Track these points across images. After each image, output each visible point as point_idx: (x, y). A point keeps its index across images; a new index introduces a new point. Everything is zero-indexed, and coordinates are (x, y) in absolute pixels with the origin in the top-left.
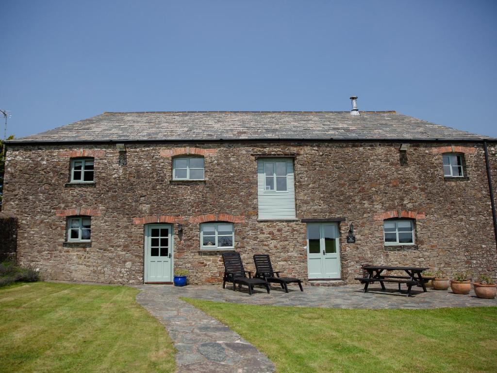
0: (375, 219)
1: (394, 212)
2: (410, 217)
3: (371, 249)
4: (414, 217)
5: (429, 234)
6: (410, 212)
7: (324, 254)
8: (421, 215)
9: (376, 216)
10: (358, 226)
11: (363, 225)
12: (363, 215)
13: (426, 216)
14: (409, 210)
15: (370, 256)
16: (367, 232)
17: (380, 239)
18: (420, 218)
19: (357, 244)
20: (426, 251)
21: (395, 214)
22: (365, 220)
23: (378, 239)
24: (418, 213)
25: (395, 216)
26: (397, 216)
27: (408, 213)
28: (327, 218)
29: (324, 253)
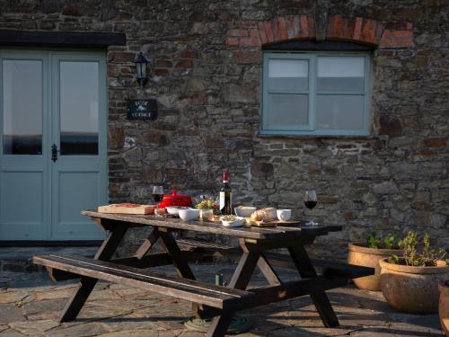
0: (231, 41)
1: (304, 18)
2: (357, 37)
3: (213, 145)
4: (372, 39)
5: (421, 101)
6: (359, 21)
7: (55, 159)
8: (398, 34)
9: (235, 32)
10: (169, 64)
11: (187, 59)
12: (190, 25)
13: (417, 34)
14: (357, 14)
15: (205, 167)
16: (198, 85)
17: (246, 113)
18: (393, 44)
19: (164, 127)
20: (404, 158)
21: (305, 26)
22: (195, 44)
23: (239, 112)
24: (389, 26)
25: (306, 34)
26: (312, 35)
27: (352, 24)
28: (57, 29)
29: (54, 151)
